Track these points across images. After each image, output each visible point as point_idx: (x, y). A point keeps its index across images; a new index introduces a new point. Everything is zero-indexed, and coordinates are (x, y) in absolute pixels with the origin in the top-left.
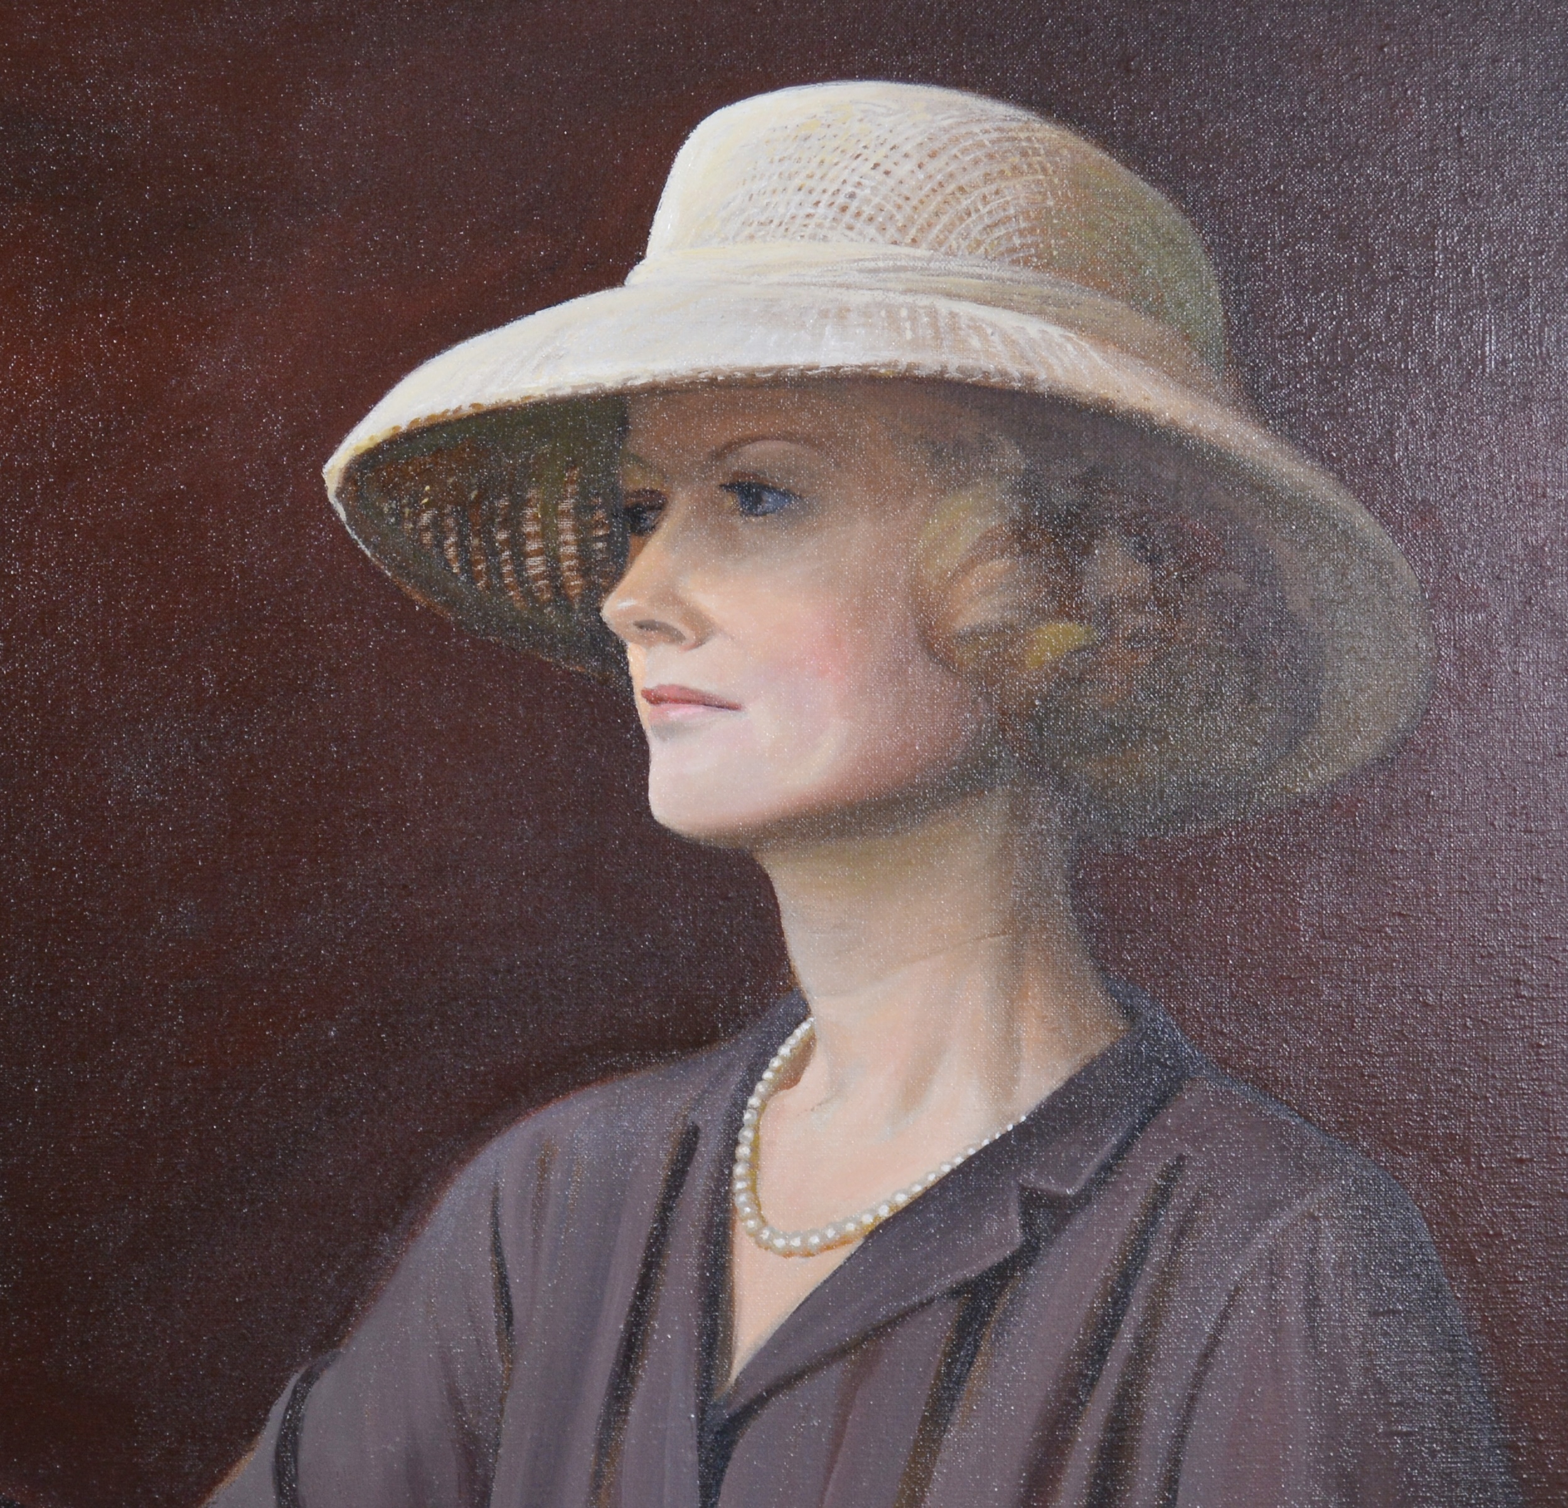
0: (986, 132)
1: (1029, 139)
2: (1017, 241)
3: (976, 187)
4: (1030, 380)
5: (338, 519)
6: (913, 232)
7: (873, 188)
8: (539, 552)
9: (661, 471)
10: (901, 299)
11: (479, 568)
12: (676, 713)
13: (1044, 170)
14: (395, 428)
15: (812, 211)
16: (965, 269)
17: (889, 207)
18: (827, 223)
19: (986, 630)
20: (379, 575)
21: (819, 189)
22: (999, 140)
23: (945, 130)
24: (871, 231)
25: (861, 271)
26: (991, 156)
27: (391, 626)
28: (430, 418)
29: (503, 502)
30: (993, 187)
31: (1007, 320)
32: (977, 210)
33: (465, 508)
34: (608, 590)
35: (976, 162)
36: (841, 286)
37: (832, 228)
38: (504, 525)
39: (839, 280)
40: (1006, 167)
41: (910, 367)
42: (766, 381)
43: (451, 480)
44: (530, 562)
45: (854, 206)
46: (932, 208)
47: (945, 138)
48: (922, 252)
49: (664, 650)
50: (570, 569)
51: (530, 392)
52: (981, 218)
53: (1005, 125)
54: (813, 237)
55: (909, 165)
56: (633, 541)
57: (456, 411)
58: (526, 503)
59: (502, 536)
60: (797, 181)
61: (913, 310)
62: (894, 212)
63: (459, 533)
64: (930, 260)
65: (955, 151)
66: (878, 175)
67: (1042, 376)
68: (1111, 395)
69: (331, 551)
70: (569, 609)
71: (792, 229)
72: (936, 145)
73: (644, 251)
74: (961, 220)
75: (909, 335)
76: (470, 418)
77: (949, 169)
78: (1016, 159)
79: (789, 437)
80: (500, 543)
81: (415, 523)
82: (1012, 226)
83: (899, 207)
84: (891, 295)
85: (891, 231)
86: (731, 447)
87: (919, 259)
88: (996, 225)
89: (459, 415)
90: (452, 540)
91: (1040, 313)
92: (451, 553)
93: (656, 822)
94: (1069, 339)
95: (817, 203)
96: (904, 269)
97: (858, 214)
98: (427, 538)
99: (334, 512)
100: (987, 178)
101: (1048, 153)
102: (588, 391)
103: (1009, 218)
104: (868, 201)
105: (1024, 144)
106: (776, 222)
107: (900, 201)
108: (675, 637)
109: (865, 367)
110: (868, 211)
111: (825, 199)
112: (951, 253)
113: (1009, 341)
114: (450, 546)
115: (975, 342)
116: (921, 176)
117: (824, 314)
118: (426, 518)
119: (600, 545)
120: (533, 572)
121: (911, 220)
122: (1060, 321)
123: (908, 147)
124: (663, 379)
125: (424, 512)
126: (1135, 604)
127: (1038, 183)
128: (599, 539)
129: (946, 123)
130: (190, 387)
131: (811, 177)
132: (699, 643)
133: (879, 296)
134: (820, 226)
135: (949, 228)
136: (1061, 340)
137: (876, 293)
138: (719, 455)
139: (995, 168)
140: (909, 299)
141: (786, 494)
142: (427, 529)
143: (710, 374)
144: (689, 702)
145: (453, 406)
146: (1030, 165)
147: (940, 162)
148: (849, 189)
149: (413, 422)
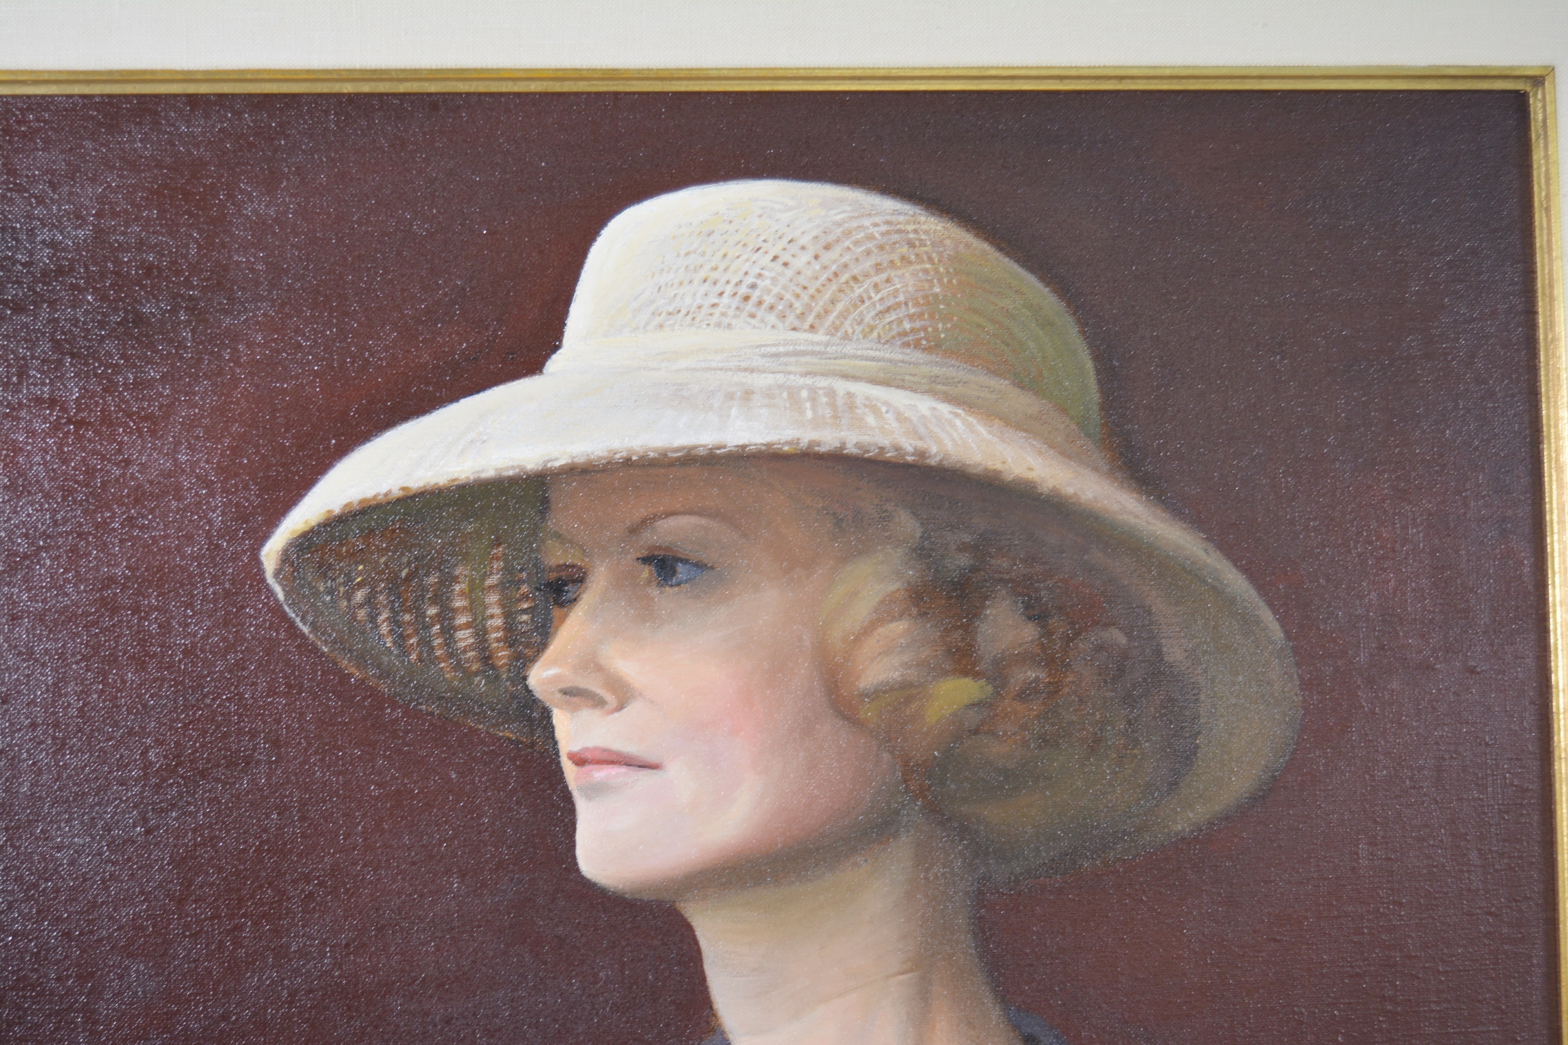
0: (876, 225)
1: (915, 231)
2: (907, 326)
3: (867, 276)
4: (922, 454)
5: (276, 600)
6: (810, 319)
7: (773, 279)
8: (468, 626)
9: (581, 547)
10: (801, 381)
11: (411, 641)
12: (600, 774)
13: (930, 259)
14: (329, 511)
15: (716, 301)
16: (859, 353)
17: (788, 296)
18: (731, 312)
19: (889, 688)
20: (315, 650)
21: (723, 281)
22: (888, 233)
23: (839, 224)
24: (772, 318)
25: (763, 356)
26: (881, 248)
27: (329, 698)
28: (361, 502)
29: (433, 579)
30: (884, 276)
31: (900, 398)
32: (870, 298)
33: (395, 585)
34: (533, 660)
35: (868, 253)
36: (746, 370)
37: (735, 316)
38: (434, 601)
39: (744, 365)
40: (895, 257)
41: (812, 444)
42: (678, 459)
43: (383, 560)
44: (460, 634)
45: (756, 295)
46: (827, 296)
47: (839, 231)
48: (820, 337)
49: (588, 715)
50: (498, 640)
51: (456, 476)
52: (874, 304)
53: (894, 218)
54: (718, 325)
55: (805, 257)
56: (556, 612)
57: (386, 495)
58: (455, 579)
59: (432, 611)
60: (702, 274)
61: (813, 390)
62: (793, 300)
63: (392, 609)
64: (827, 344)
65: (847, 243)
66: (777, 266)
67: (934, 449)
68: (999, 466)
69: (270, 629)
70: (497, 678)
71: (698, 319)
72: (831, 238)
73: (561, 341)
74: (856, 306)
75: (809, 414)
76: (399, 500)
77: (843, 260)
78: (905, 250)
79: (700, 513)
80: (430, 618)
81: (349, 600)
82: (902, 312)
83: (797, 296)
84: (792, 377)
85: (791, 319)
86: (645, 523)
87: (818, 344)
88: (888, 310)
89: (390, 497)
90: (384, 616)
91: (931, 392)
92: (384, 629)
93: (583, 877)
94: (957, 415)
95: (721, 294)
96: (804, 353)
97: (760, 303)
98: (362, 614)
99: (270, 593)
100: (878, 268)
101: (933, 244)
102: (511, 473)
103: (898, 305)
104: (769, 291)
105: (911, 236)
106: (683, 312)
107: (798, 290)
108: (598, 702)
109: (769, 445)
110: (768, 300)
111: (729, 290)
112: (846, 337)
113: (900, 418)
114: (384, 622)
115: (871, 420)
116: (818, 267)
117: (730, 396)
118: (360, 596)
119: (525, 617)
120: (462, 644)
121: (809, 308)
122: (949, 399)
123: (804, 241)
124: (580, 460)
125: (358, 590)
126: (1025, 659)
127: (926, 271)
128: (524, 611)
129: (839, 218)
130: (133, 478)
131: (715, 269)
132: (620, 707)
133: (780, 378)
134: (724, 314)
135: (844, 315)
136: (951, 416)
137: (778, 376)
138: (634, 531)
139: (885, 258)
140: (809, 381)
141: (700, 566)
142: (361, 606)
143: (624, 454)
144: (612, 763)
145: (383, 490)
146: (917, 255)
147: (834, 254)
148: (750, 280)
149: (346, 505)
